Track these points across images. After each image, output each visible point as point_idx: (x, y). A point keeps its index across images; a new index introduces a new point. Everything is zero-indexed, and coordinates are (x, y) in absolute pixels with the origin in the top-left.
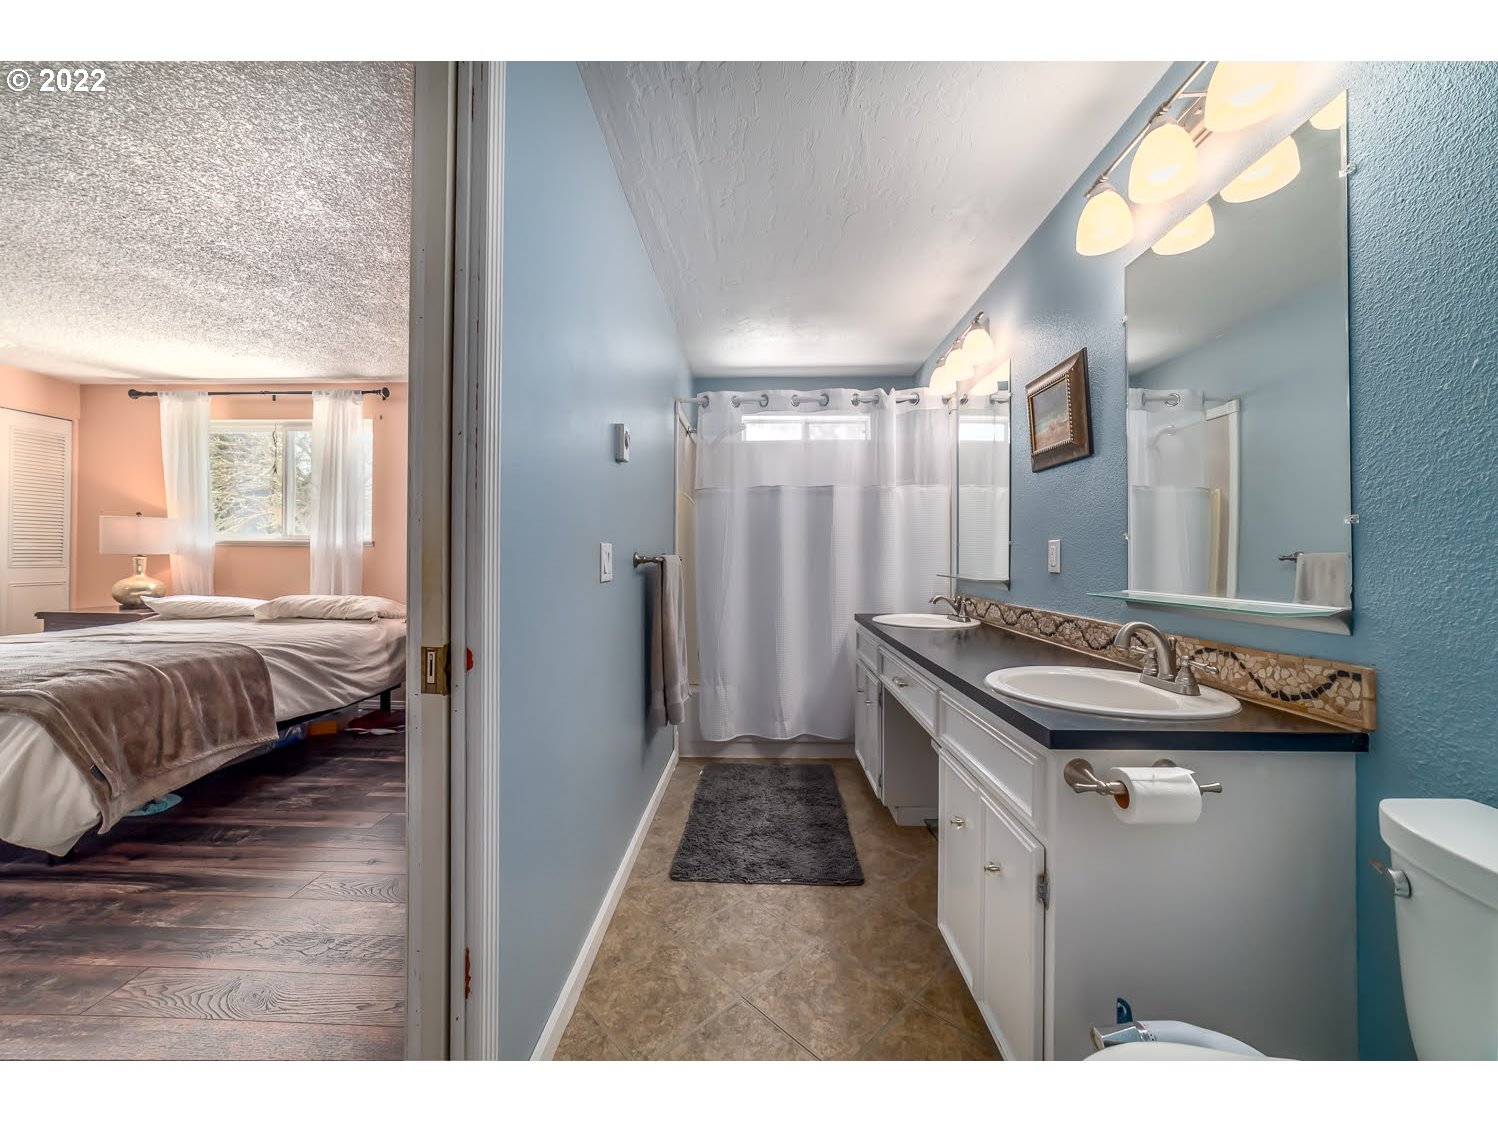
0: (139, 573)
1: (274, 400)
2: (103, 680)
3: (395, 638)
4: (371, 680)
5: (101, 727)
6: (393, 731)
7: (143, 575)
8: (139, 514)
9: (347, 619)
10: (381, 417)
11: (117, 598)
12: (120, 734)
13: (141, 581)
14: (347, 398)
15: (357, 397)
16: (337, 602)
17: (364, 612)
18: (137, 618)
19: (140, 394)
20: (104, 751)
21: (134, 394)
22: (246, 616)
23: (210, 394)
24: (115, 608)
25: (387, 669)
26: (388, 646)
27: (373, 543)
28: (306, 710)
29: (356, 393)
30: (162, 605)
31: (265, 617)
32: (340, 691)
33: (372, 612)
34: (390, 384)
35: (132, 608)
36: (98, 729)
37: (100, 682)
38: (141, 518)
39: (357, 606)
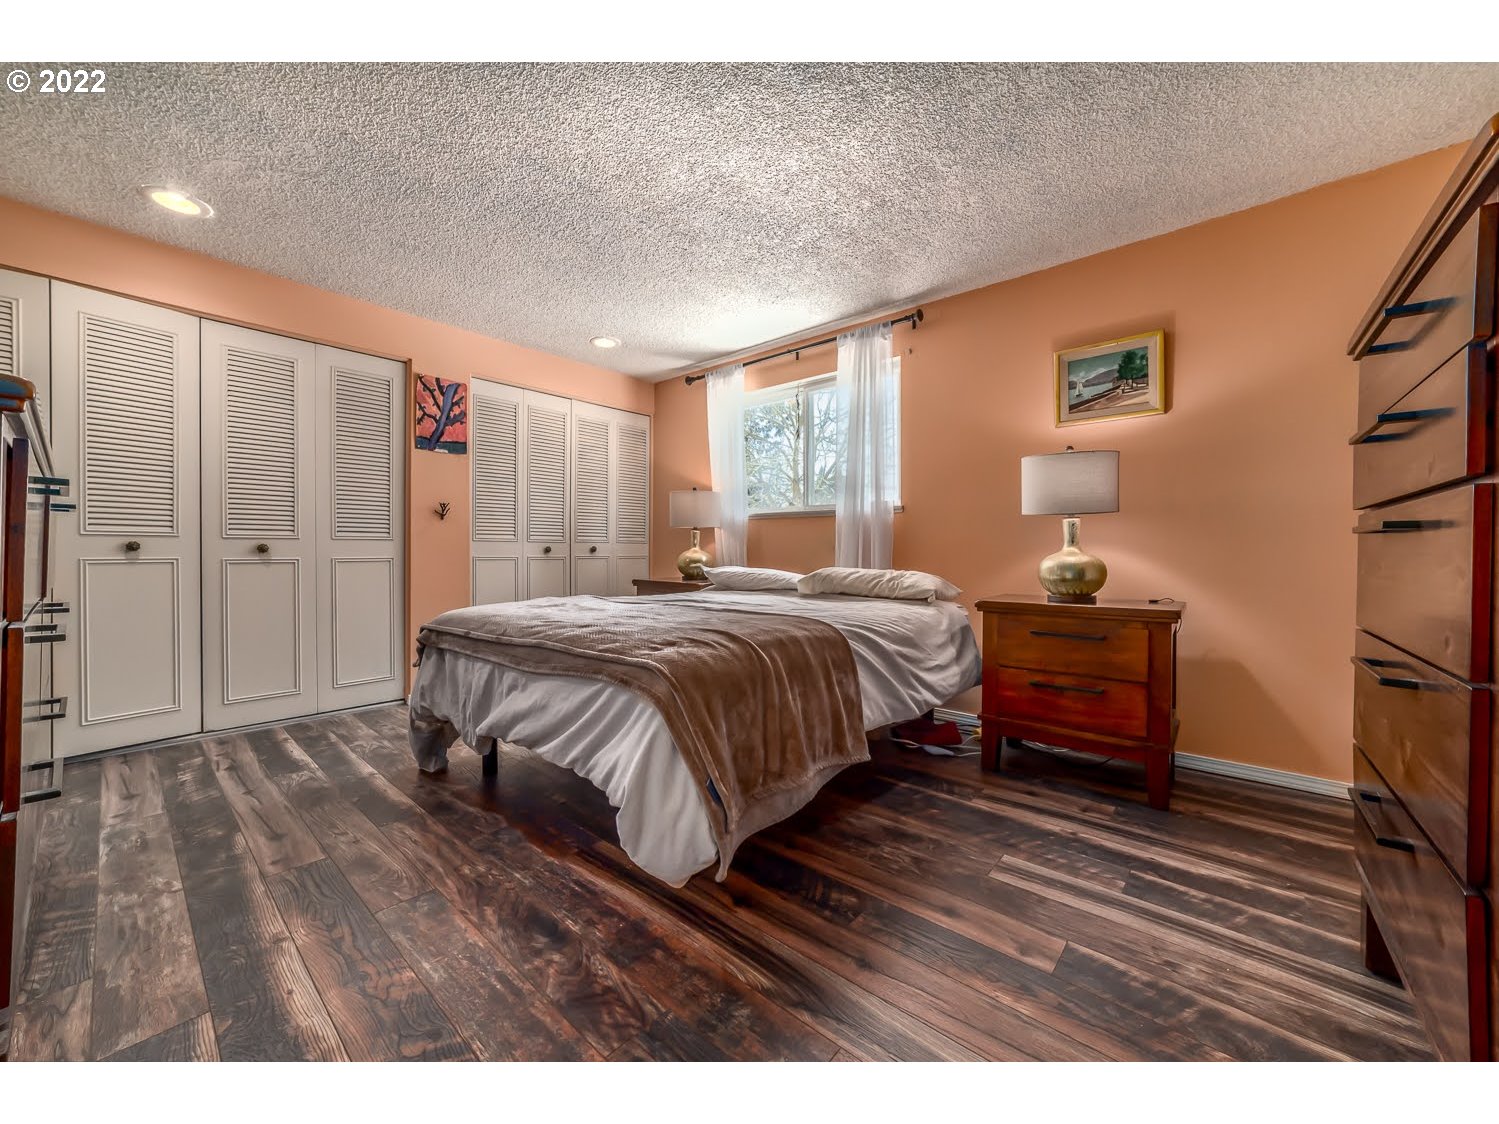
0: (695, 545)
1: (797, 358)
2: (711, 655)
3: (958, 627)
4: (944, 684)
5: (714, 725)
6: (951, 753)
7: (697, 548)
8: (695, 489)
9: (896, 599)
10: (911, 351)
11: (681, 569)
12: (730, 735)
13: (696, 553)
14: (873, 336)
15: (885, 330)
16: (882, 576)
17: (920, 589)
18: (697, 588)
19: (693, 379)
20: (718, 760)
21: (689, 380)
22: (788, 590)
23: (744, 365)
24: (679, 577)
25: (955, 670)
26: (952, 639)
27: (903, 507)
28: (887, 719)
29: (885, 325)
30: (718, 575)
31: (808, 592)
32: (915, 695)
33: (930, 590)
34: (922, 306)
35: (693, 579)
36: (711, 727)
37: (710, 661)
38: (697, 493)
39: (907, 582)
